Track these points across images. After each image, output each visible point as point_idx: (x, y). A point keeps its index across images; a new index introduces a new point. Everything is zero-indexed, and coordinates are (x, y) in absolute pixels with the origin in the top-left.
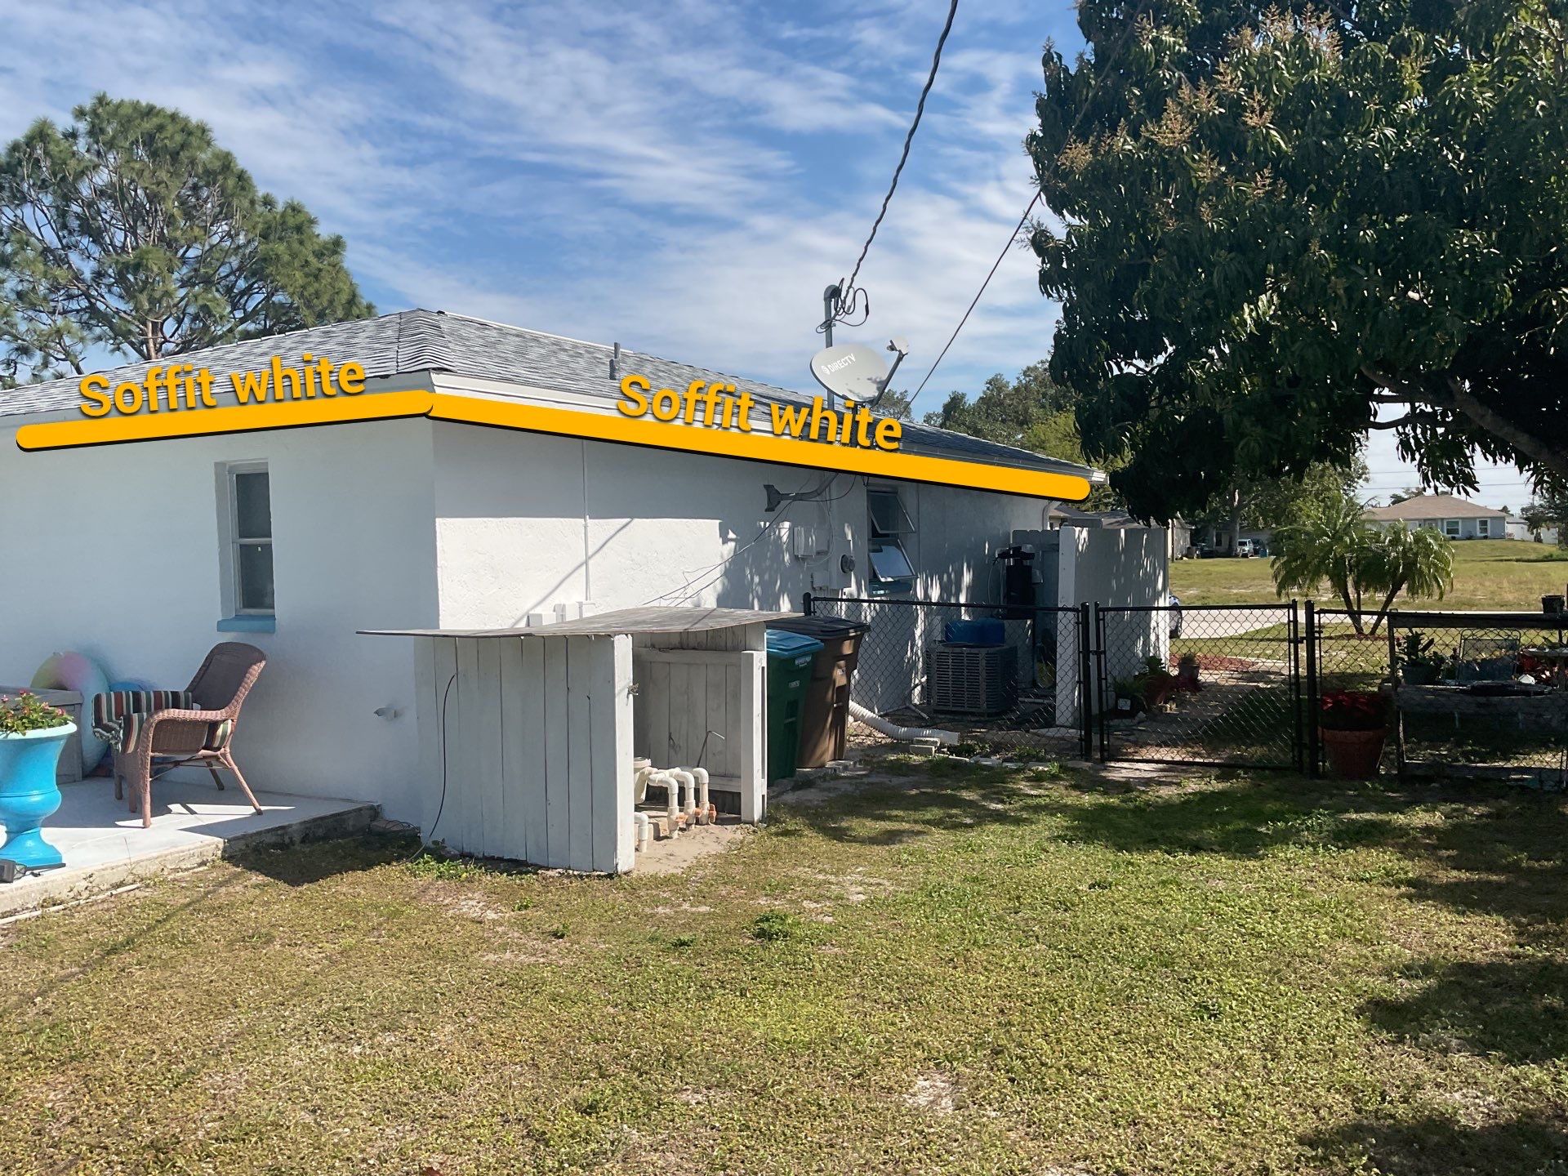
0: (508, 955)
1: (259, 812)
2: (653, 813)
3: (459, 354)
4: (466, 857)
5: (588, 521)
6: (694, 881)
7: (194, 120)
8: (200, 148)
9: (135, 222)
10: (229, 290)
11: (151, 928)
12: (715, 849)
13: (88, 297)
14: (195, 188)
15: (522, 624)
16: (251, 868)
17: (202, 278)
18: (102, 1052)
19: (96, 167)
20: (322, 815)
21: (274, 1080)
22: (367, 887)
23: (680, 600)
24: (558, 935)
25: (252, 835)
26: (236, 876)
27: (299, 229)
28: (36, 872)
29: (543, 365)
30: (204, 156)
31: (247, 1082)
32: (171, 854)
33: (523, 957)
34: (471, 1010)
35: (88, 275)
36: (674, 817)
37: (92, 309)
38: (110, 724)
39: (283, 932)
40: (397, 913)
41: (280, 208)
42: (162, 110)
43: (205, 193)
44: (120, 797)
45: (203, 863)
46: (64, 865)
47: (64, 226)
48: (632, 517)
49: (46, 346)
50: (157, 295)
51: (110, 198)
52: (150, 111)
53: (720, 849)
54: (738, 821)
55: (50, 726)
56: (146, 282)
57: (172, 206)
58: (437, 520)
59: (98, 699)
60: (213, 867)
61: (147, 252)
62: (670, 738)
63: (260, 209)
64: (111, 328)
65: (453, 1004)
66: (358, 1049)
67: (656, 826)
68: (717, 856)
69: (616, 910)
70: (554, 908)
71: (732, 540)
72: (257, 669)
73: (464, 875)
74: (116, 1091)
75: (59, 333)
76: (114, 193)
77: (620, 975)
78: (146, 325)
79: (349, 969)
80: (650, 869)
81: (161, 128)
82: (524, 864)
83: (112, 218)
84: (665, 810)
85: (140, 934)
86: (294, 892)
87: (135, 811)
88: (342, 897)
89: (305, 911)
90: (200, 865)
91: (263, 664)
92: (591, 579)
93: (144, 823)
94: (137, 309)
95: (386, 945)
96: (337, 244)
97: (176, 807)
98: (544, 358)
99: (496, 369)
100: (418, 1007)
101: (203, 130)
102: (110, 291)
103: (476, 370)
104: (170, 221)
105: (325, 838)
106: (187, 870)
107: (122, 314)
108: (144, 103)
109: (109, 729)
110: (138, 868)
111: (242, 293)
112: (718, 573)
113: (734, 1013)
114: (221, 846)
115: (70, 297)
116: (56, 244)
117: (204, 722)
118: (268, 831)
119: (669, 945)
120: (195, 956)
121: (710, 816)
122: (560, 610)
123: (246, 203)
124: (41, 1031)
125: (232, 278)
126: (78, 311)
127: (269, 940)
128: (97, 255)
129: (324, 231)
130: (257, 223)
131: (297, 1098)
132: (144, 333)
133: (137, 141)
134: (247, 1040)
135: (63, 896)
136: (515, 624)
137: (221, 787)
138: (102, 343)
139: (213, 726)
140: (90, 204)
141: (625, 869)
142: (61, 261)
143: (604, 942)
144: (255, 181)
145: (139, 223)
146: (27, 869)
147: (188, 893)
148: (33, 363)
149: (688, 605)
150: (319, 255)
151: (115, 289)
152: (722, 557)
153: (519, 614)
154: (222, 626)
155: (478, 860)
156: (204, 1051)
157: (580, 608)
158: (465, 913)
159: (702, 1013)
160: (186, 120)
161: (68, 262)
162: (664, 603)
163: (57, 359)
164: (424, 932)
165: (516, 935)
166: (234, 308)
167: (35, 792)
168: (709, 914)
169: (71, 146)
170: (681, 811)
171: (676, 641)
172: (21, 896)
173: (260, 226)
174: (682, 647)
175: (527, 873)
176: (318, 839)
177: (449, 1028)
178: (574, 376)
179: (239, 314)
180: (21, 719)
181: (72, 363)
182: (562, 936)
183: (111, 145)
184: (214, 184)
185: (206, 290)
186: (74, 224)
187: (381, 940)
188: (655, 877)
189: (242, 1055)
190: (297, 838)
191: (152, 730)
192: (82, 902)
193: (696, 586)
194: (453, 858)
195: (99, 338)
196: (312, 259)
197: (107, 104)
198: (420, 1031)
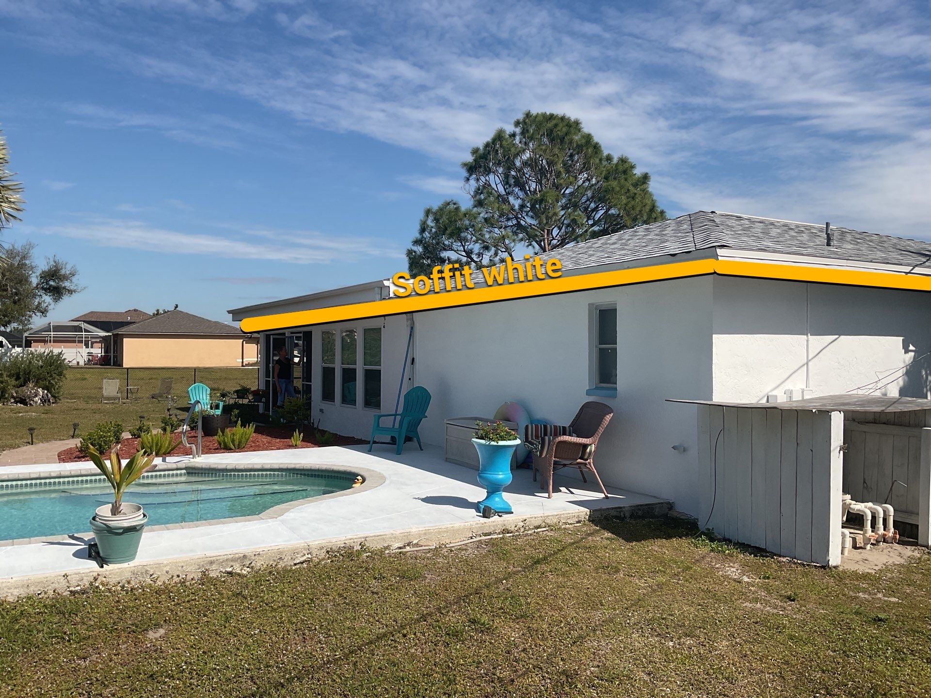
0: (759, 605)
1: (607, 497)
2: (852, 531)
3: (730, 236)
4: (728, 541)
5: (809, 336)
6: (884, 580)
7: (573, 119)
8: (575, 134)
9: (541, 177)
10: (586, 209)
11: (555, 553)
12: (898, 560)
13: (517, 218)
14: (571, 156)
15: (764, 401)
16: (604, 528)
17: (572, 204)
18: (536, 616)
19: (524, 150)
20: (642, 504)
21: (625, 651)
22: (669, 549)
23: (872, 391)
24: (790, 599)
25: (604, 510)
26: (597, 531)
27: (625, 172)
28: (500, 514)
29: (781, 239)
30: (576, 138)
31: (611, 649)
32: (563, 514)
33: (768, 608)
34: (738, 634)
35: (517, 207)
36: (868, 535)
37: (519, 224)
38: (532, 441)
39: (624, 567)
40: (689, 568)
41: (615, 161)
42: (557, 116)
43: (576, 157)
44: (535, 480)
45: (579, 522)
46: (512, 513)
47: (507, 183)
48: (840, 335)
49: (497, 245)
50: (550, 215)
51: (529, 166)
52: (552, 117)
53: (902, 561)
54: (916, 544)
55: (509, 440)
56: (545, 209)
57: (559, 166)
58: (714, 336)
59: (527, 427)
60: (585, 524)
61: (547, 192)
62: (864, 482)
63: (604, 163)
64: (527, 234)
65: (727, 629)
66: (671, 644)
67: (854, 540)
68: (902, 566)
69: (830, 590)
70: (786, 581)
71: (912, 351)
72: (608, 417)
73: (727, 552)
74: (544, 639)
75: (503, 238)
76: (531, 163)
77: (835, 632)
78: (544, 232)
79: (663, 595)
80: (852, 567)
81: (556, 125)
82: (765, 551)
83: (530, 176)
84: (862, 530)
85: (550, 555)
86: (629, 545)
87: (544, 489)
88: (655, 553)
89: (635, 558)
90: (578, 522)
91: (612, 415)
92: (810, 374)
93: (549, 496)
94: (540, 223)
95: (683, 585)
96: (645, 178)
97: (563, 489)
98: (780, 235)
99: (755, 244)
100: (705, 626)
101: (577, 123)
102: (527, 215)
103: (743, 245)
104: (558, 174)
105: (643, 517)
106: (571, 524)
107: (533, 226)
108: (548, 114)
109: (532, 444)
110: (547, 519)
111: (593, 210)
112: (900, 373)
113: (922, 673)
114: (588, 513)
115: (508, 219)
116: (503, 193)
117: (580, 444)
118: (613, 508)
119: (871, 619)
120: (579, 572)
121: (894, 538)
122: (789, 393)
123: (597, 161)
124: (506, 599)
125: (588, 202)
126: (511, 226)
127: (617, 571)
128: (521, 197)
129: (638, 172)
130: (603, 171)
131: (639, 664)
132: (543, 236)
133: (544, 134)
134: (610, 626)
135: (513, 529)
136: (759, 401)
137: (585, 481)
138: (523, 242)
139: (585, 446)
140: (520, 170)
141: (834, 564)
142: (506, 201)
143: (823, 609)
144: (603, 148)
145: (543, 178)
146: (496, 512)
147: (572, 537)
148: (489, 254)
149: (878, 394)
150: (635, 185)
151: (530, 214)
152: (904, 362)
153: (762, 394)
154: (588, 393)
155: (735, 544)
156: (587, 627)
157: (803, 392)
158: (730, 575)
159: (898, 668)
160: (569, 119)
161: (509, 202)
162: (860, 392)
163: (502, 252)
164: (706, 582)
165: (763, 594)
166: (589, 219)
167: (500, 473)
168: (898, 603)
169: (512, 141)
170: (872, 532)
171: (871, 418)
172: (494, 526)
173: (604, 173)
174: (875, 422)
175: (767, 557)
176: (640, 517)
177: (725, 643)
178: (802, 245)
179: (591, 222)
180: (497, 435)
181: (509, 253)
182: (793, 600)
183: (531, 138)
184: (582, 152)
185: (574, 211)
186: (512, 181)
187: (680, 582)
188: (855, 573)
189: (607, 633)
190: (627, 515)
191: (555, 446)
192: (521, 534)
193: (885, 381)
194: (719, 540)
195: (522, 240)
196: (631, 188)
197: (531, 116)
198: (707, 641)
